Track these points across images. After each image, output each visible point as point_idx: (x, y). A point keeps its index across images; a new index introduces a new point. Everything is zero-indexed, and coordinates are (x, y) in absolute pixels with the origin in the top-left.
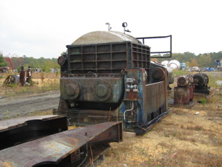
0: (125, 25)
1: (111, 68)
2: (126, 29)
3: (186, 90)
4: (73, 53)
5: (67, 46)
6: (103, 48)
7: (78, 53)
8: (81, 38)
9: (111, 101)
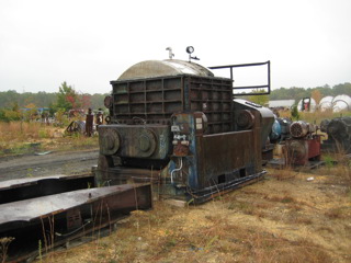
0: (191, 50)
1: (163, 112)
2: (193, 55)
3: (303, 144)
4: (119, 92)
5: (112, 83)
6: (154, 84)
7: (125, 91)
8: (129, 71)
9: (157, 157)
